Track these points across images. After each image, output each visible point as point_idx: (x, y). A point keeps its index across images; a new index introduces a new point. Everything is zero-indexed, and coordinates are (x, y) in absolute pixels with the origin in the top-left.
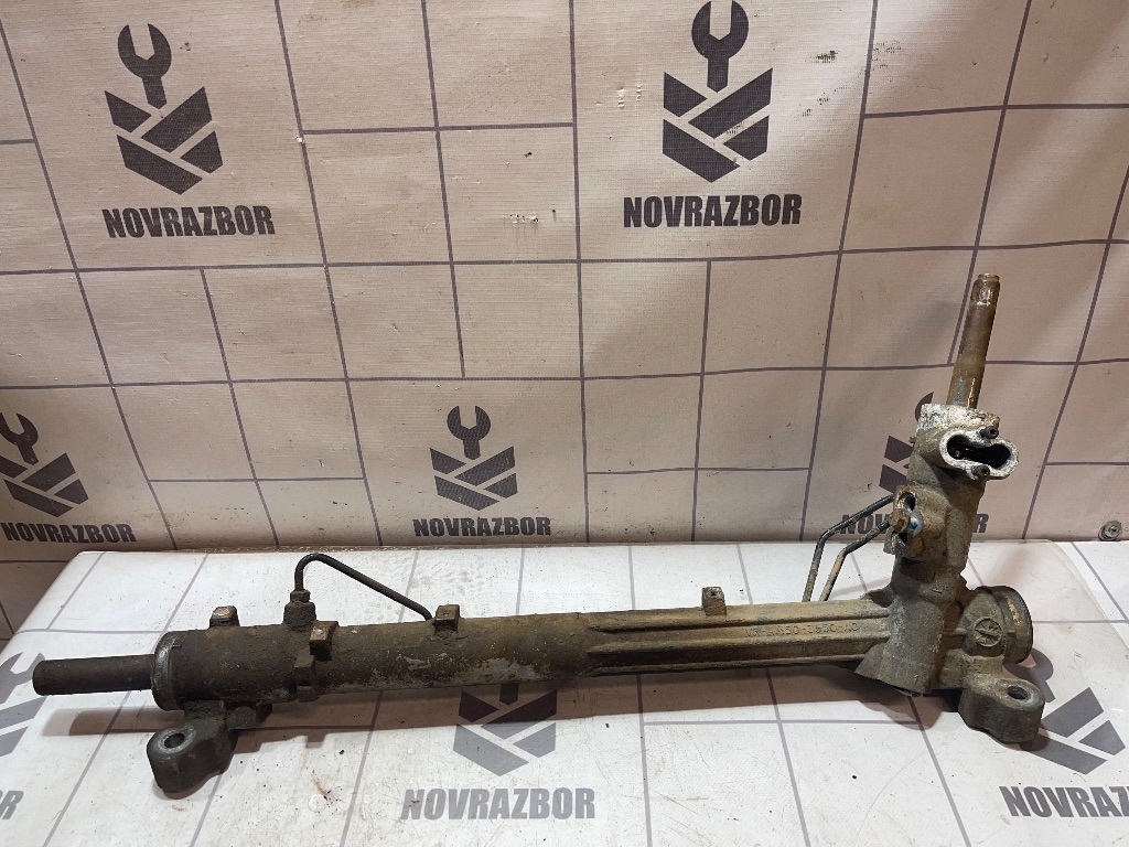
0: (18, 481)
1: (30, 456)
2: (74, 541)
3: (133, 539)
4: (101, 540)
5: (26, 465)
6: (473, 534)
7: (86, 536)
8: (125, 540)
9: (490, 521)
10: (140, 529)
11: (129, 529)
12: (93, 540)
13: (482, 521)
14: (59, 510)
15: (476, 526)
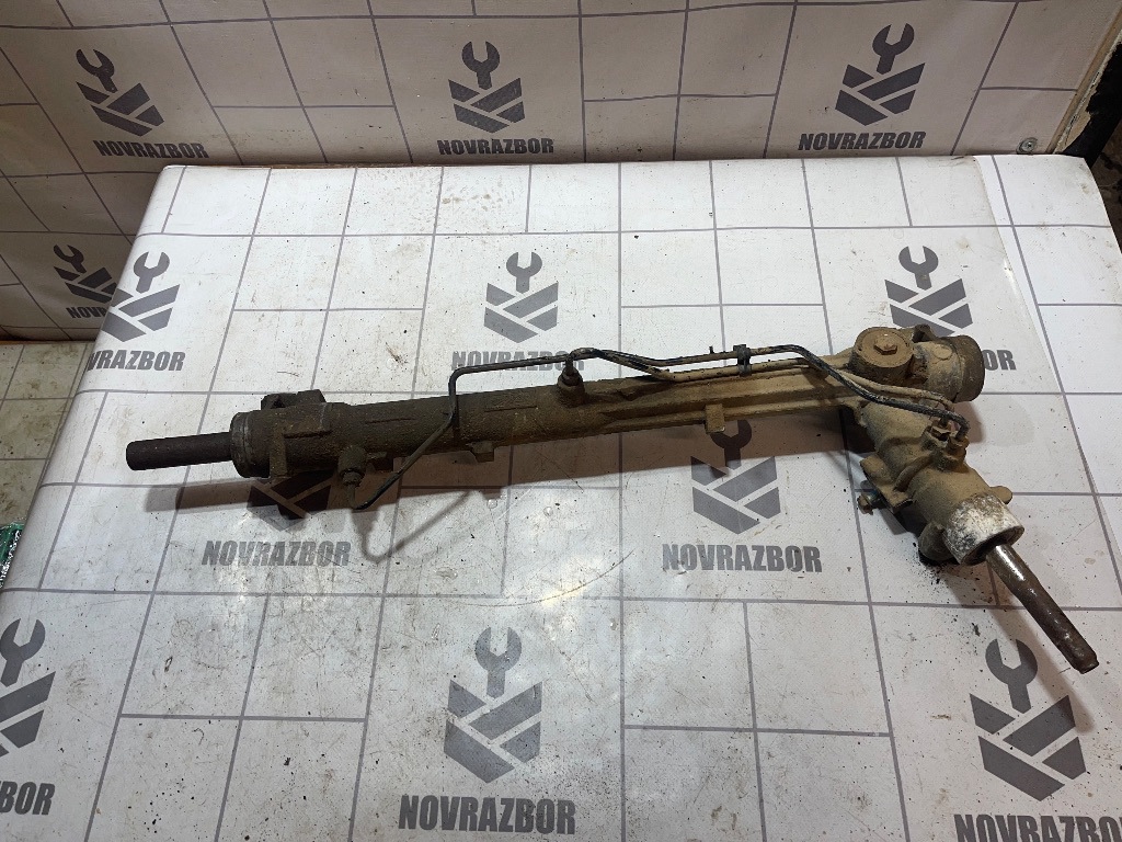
0: (103, 106)
1: (110, 86)
2: (158, 157)
3: (206, 156)
4: (179, 156)
5: (108, 93)
6: (488, 152)
7: (167, 153)
8: (200, 156)
9: (501, 141)
10: (211, 147)
11: (202, 148)
12: (174, 156)
13: (496, 142)
14: (141, 131)
15: (490, 145)
